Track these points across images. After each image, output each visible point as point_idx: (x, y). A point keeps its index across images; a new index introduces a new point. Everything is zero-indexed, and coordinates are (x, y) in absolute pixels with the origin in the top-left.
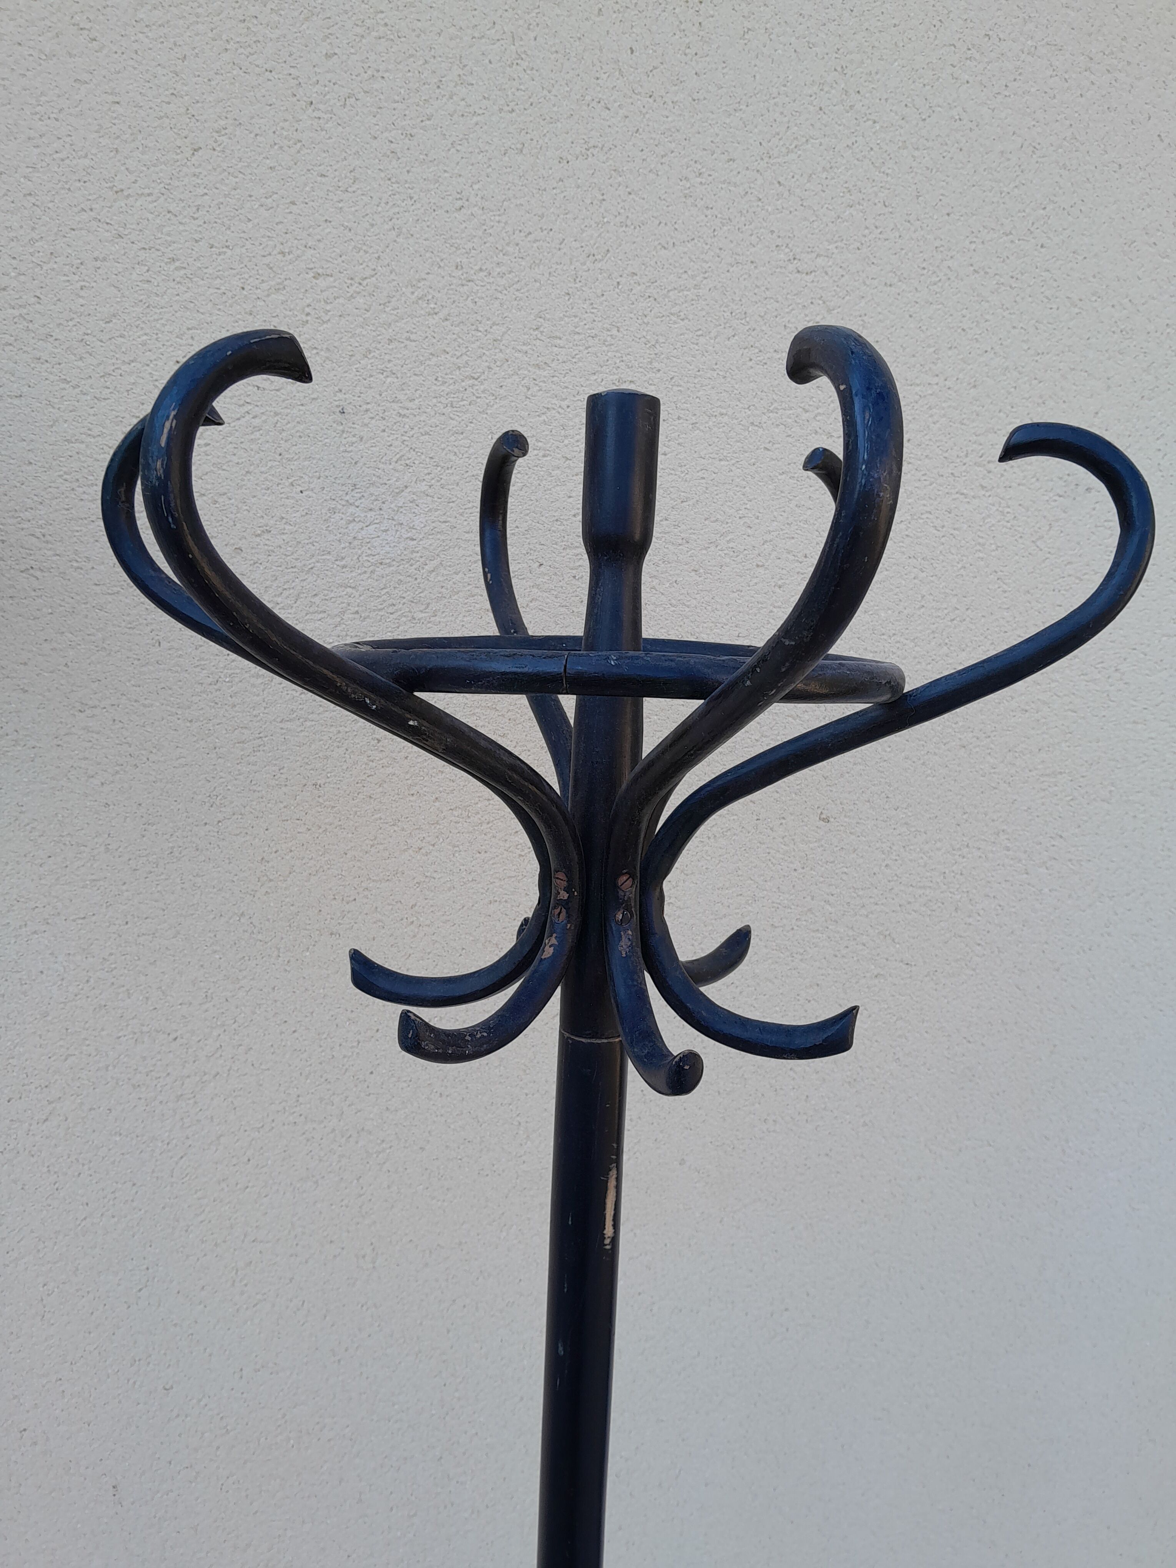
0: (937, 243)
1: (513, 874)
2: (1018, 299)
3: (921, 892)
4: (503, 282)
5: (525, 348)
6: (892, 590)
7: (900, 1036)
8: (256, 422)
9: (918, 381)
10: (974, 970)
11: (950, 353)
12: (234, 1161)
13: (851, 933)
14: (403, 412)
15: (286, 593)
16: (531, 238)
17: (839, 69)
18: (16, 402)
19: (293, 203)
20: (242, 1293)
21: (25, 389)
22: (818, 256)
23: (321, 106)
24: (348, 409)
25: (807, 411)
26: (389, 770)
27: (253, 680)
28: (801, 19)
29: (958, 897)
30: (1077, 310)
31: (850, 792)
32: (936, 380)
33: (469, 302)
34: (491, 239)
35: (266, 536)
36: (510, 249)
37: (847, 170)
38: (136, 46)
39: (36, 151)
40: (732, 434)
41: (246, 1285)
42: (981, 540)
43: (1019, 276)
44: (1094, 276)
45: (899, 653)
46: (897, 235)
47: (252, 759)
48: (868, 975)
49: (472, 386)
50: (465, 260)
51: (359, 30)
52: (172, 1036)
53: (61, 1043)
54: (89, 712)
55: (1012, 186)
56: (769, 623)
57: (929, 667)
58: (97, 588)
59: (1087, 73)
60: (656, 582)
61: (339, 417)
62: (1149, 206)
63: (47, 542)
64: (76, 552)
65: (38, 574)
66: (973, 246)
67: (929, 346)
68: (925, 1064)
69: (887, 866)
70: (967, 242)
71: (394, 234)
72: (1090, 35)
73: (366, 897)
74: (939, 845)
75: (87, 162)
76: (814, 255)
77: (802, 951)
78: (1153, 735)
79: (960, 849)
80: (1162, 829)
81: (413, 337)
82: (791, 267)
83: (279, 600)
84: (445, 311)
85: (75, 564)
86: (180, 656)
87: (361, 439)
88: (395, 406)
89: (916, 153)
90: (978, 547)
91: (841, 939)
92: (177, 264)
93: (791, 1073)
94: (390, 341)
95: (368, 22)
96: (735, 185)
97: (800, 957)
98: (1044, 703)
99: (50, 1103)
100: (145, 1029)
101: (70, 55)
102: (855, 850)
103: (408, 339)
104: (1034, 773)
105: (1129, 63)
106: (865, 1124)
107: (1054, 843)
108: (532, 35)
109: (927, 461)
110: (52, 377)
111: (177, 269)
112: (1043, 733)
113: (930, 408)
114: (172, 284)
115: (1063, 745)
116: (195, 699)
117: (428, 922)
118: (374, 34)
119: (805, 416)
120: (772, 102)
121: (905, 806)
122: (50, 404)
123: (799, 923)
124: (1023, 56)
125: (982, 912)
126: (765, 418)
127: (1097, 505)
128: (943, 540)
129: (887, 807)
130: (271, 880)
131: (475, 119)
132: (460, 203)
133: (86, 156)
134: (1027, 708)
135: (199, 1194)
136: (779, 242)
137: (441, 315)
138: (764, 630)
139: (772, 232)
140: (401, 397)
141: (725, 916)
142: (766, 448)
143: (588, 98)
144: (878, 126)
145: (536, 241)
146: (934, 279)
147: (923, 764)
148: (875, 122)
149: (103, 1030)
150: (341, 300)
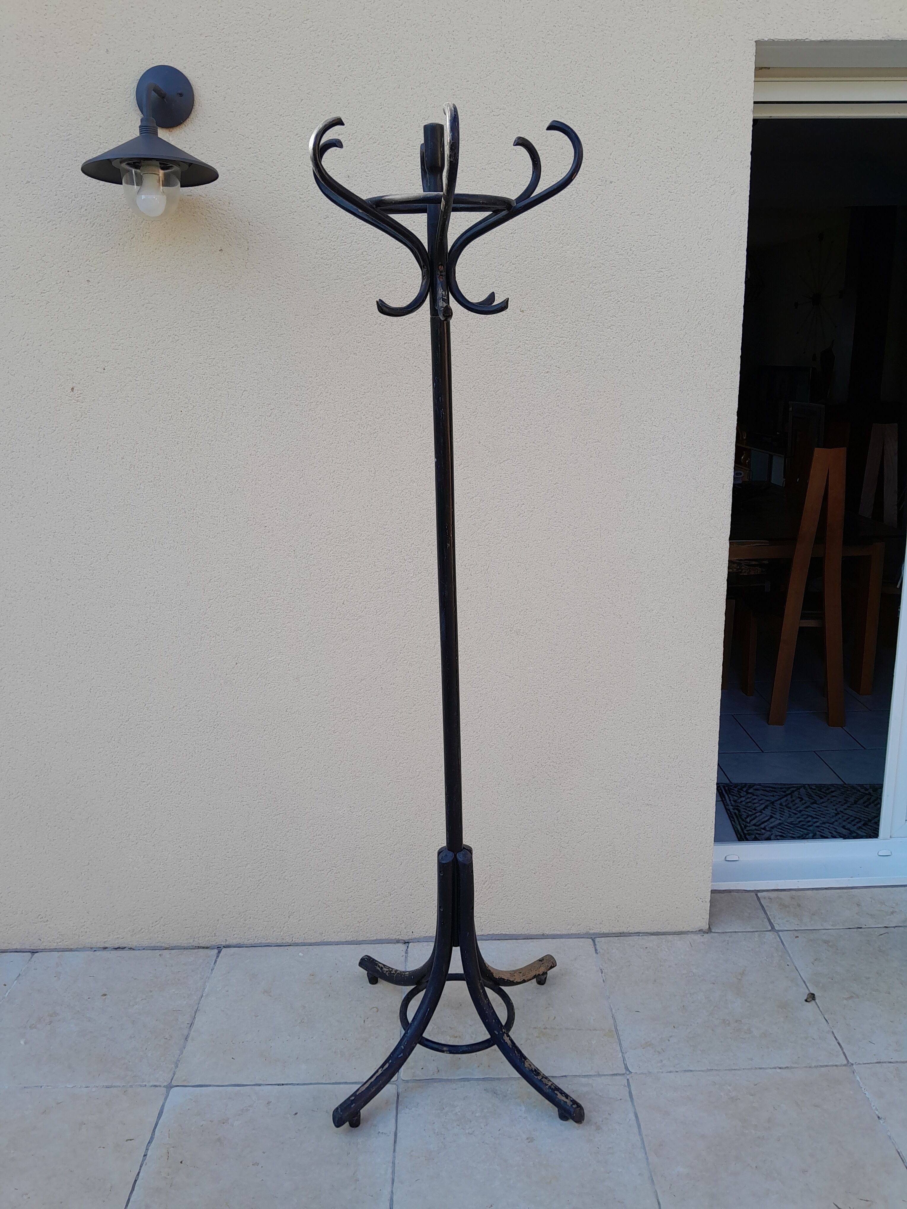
0: (543, 100)
1: (412, 333)
2: (576, 116)
3: (561, 339)
4: (396, 130)
5: (405, 151)
6: (538, 224)
7: (558, 396)
9: (541, 149)
10: (585, 370)
11: (552, 137)
13: (536, 355)
14: (367, 175)
15: (334, 237)
16: (404, 115)
17: (502, 46)
18: (255, 182)
19: (331, 113)
21: (257, 178)
22: (501, 109)
23: (337, 82)
24: (350, 176)
25: (501, 163)
26: (369, 296)
27: (325, 266)
28: (488, 31)
29: (576, 341)
30: (599, 117)
31: (530, 301)
32: (547, 148)
33: (386, 138)
34: (391, 117)
35: (328, 218)
36: (398, 119)
37: (508, 79)
38: (284, 71)
39: (258, 106)
40: (476, 173)
42: (571, 204)
43: (575, 108)
44: (604, 104)
45: (544, 247)
46: (528, 99)
47: (326, 293)
48: (544, 372)
49: (388, 165)
50: (384, 125)
51: (347, 57)
54: (278, 279)
55: (569, 76)
57: (556, 252)
58: (279, 239)
59: (594, 33)
61: (347, 178)
62: (623, 76)
63: (264, 225)
64: (273, 227)
65: (262, 235)
66: (556, 99)
67: (544, 136)
68: (569, 407)
69: (547, 329)
70: (554, 98)
71: (361, 118)
72: (593, 19)
73: (364, 341)
74: (566, 320)
75: (271, 107)
76: (499, 109)
77: (518, 362)
78: (649, 275)
79: (575, 322)
81: (369, 151)
82: (492, 114)
83: (332, 239)
84: (378, 141)
85: (273, 231)
86: (304, 259)
87: (355, 185)
88: (365, 173)
89: (532, 70)
90: (570, 207)
91: (532, 357)
92: (298, 135)
93: (518, 410)
94: (362, 153)
95: (350, 54)
96: (470, 89)
97: (517, 365)
98: (603, 264)
101: (266, 76)
102: (534, 323)
103: (368, 152)
104: (602, 291)
105: (609, 27)
106: (547, 431)
107: (612, 319)
108: (400, 50)
109: (547, 177)
110: (264, 174)
111: (298, 137)
112: (604, 275)
113: (546, 158)
114: (297, 142)
115: (612, 280)
116: (308, 273)
117: (385, 350)
118: (352, 57)
119: (501, 164)
120: (480, 60)
121: (552, 305)
122: (264, 182)
123: (516, 351)
124: (568, 31)
125: (586, 347)
126: (487, 166)
127: (615, 188)
128: (556, 205)
129: (545, 306)
130: (334, 335)
131: (384, 79)
132: (381, 107)
133: (271, 106)
134: (596, 266)
136: (487, 106)
137: (377, 143)
138: (493, 241)
140: (366, 170)
141: (488, 349)
142: (488, 177)
143: (419, 68)
144: (517, 63)
145: (406, 116)
146: (543, 112)
147: (557, 289)
148: (516, 61)
150: (346, 142)
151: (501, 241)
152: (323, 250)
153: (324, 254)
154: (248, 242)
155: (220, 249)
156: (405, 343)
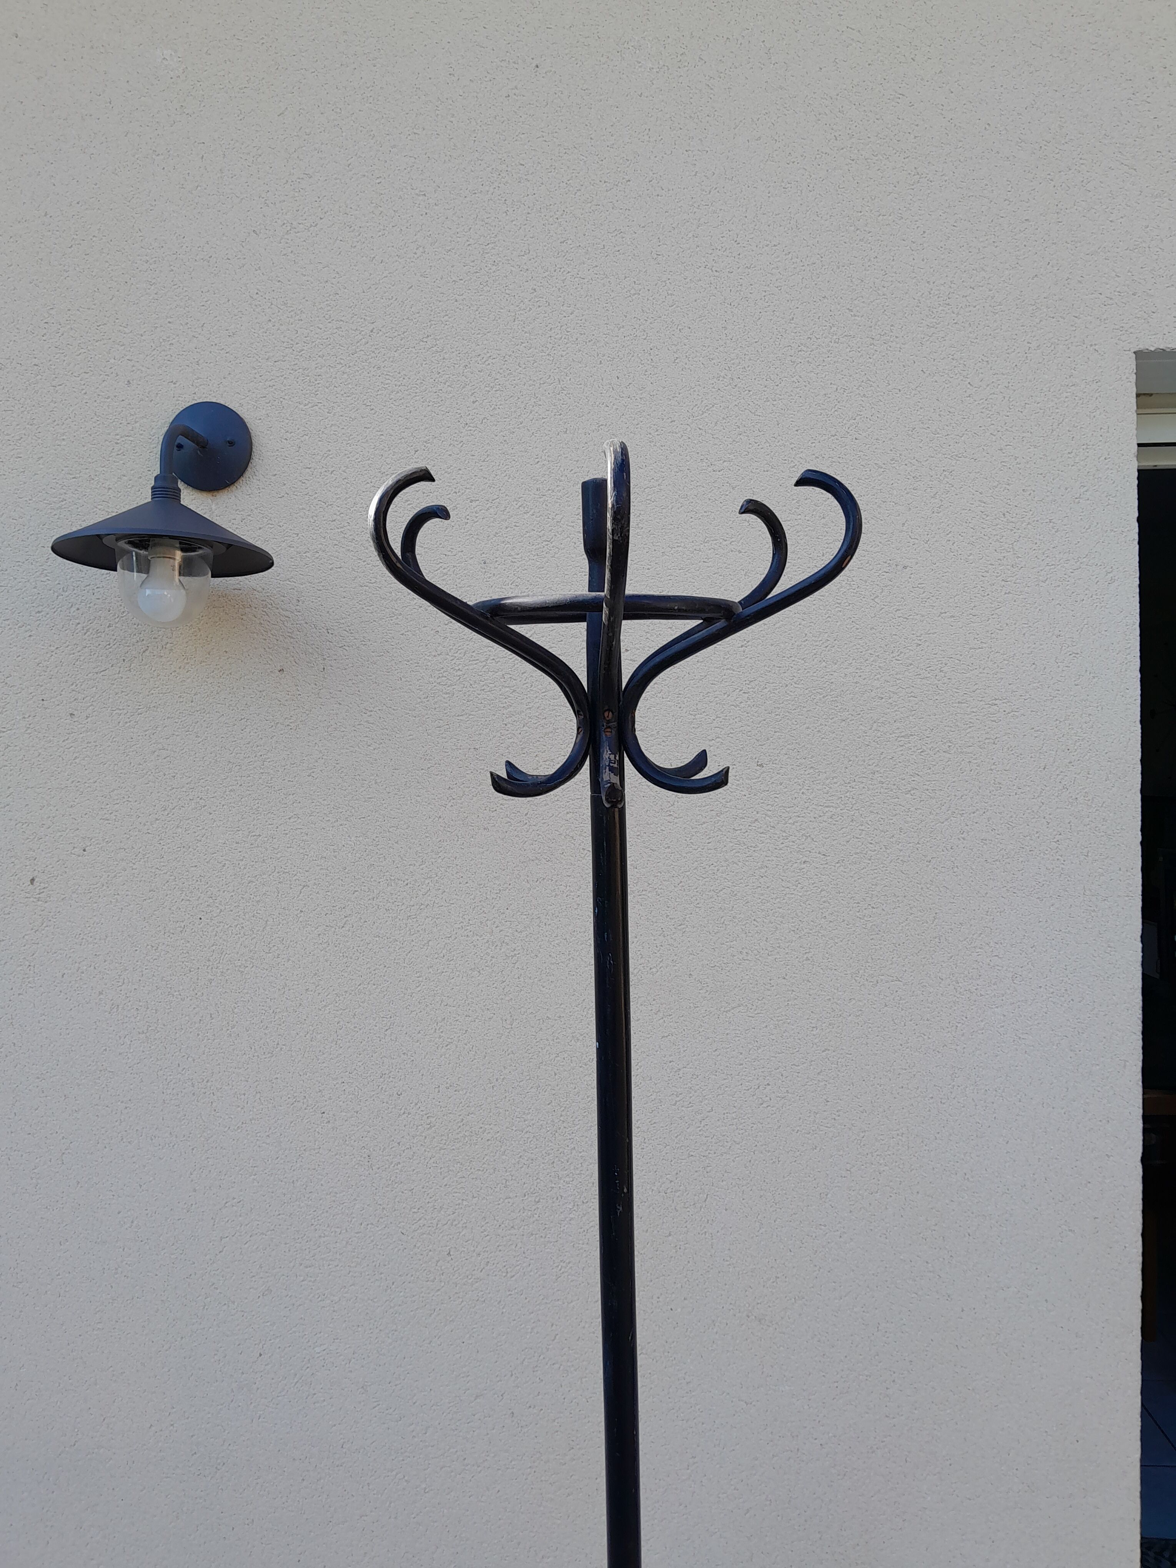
0: (793, 446)
1: (579, 797)
2: (845, 468)
3: (827, 809)
4: (560, 494)
5: (572, 524)
6: (786, 632)
7: (824, 902)
8: (445, 571)
9: (789, 519)
10: (870, 860)
11: (806, 502)
12: (436, 956)
13: (784, 834)
14: (513, 560)
15: (459, 652)
16: (572, 472)
17: (727, 368)
18: (339, 570)
19: (460, 469)
20: (440, 1037)
21: (343, 564)
22: (724, 461)
23: (471, 425)
24: (488, 561)
25: (725, 541)
26: (512, 740)
27: (444, 695)
28: (704, 348)
29: (853, 813)
30: (882, 470)
31: (774, 749)
32: (799, 517)
33: (544, 505)
34: (553, 475)
35: (450, 624)
36: (563, 478)
37: (736, 417)
38: (390, 410)
39: (348, 460)
40: (685, 556)
41: (442, 1032)
42: (838, 601)
43: (844, 456)
44: (891, 450)
45: (795, 667)
46: (768, 445)
47: (444, 735)
48: (798, 861)
49: (547, 545)
50: (541, 486)
51: (488, 389)
52: (406, 883)
53: (352, 884)
54: (369, 713)
55: (833, 410)
56: (715, 653)
57: (815, 674)
58: (373, 654)
59: (872, 347)
60: (649, 635)
61: (483, 565)
62: (921, 408)
63: (352, 633)
64: (364, 637)
65: (347, 648)
66: (814, 445)
67: (793, 500)
68: (844, 921)
69: (803, 793)
70: (810, 443)
71: (507, 478)
72: (871, 327)
73: (501, 809)
74: (835, 780)
75: (369, 462)
76: (722, 462)
77: (754, 845)
78: (974, 710)
79: (849, 783)
80: (991, 770)
81: (517, 525)
82: (710, 469)
83: (456, 655)
84: (533, 511)
85: (363, 643)
86: (410, 685)
87: (494, 575)
88: (510, 558)
89: (775, 403)
90: (837, 605)
91: (779, 838)
92: (409, 502)
93: (755, 923)
94: (507, 528)
95: (492, 385)
96: (676, 433)
97: (753, 849)
98: (894, 693)
99: (345, 917)
100: (393, 878)
101: (363, 417)
102: (781, 784)
103: (515, 526)
104: (893, 736)
105: (897, 337)
106: (807, 959)
107: (913, 779)
108: (568, 378)
109: (799, 560)
110: (354, 558)
111: (409, 504)
112: (896, 711)
113: (798, 532)
114: (406, 512)
115: (911, 718)
116: (417, 706)
117: (534, 823)
118: (494, 389)
119: (725, 543)
120: (692, 390)
121: (810, 756)
122: (353, 570)
123: (750, 828)
124: (831, 344)
125: (870, 823)
126: (702, 546)
127: (912, 576)
128: (814, 602)
129: (798, 757)
130: (454, 799)
131: (543, 421)
132: (537, 460)
133: (369, 460)
134: (883, 696)
135: (418, 975)
136: (702, 457)
137: (531, 513)
138: (712, 658)
139: (698, 453)
140: (513, 554)
141: (704, 823)
143: (597, 403)
144: (751, 393)
145: (575, 473)
146: (793, 464)
147: (819, 731)
148: (749, 391)
149: (372, 877)
150: (483, 511)
151: (724, 658)
152: (442, 671)
153: (443, 676)
154: (325, 659)
155: (279, 668)
156: (568, 813)
